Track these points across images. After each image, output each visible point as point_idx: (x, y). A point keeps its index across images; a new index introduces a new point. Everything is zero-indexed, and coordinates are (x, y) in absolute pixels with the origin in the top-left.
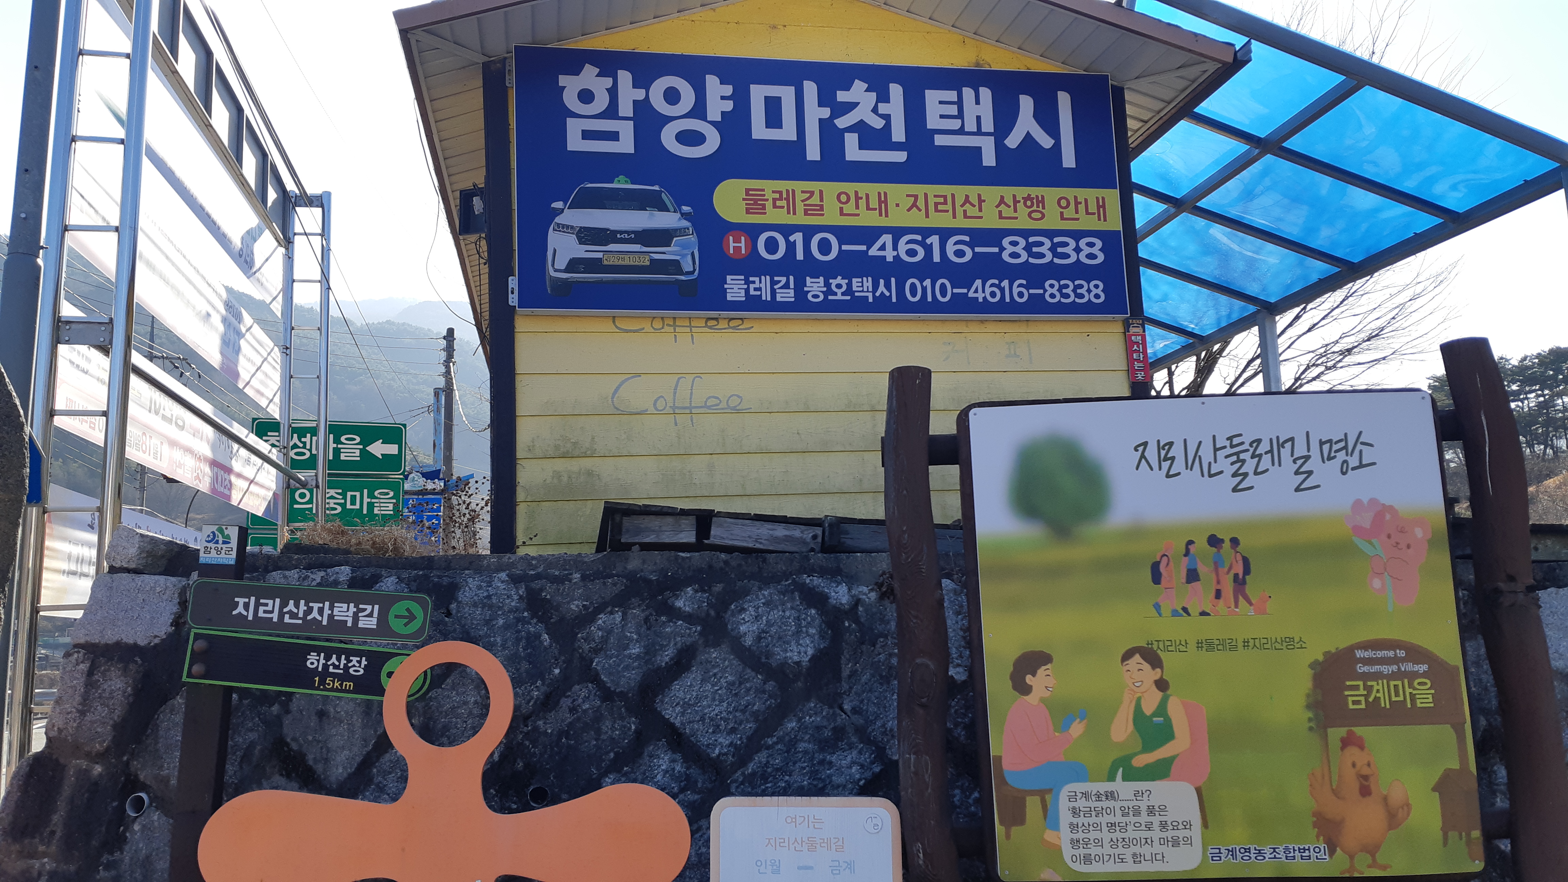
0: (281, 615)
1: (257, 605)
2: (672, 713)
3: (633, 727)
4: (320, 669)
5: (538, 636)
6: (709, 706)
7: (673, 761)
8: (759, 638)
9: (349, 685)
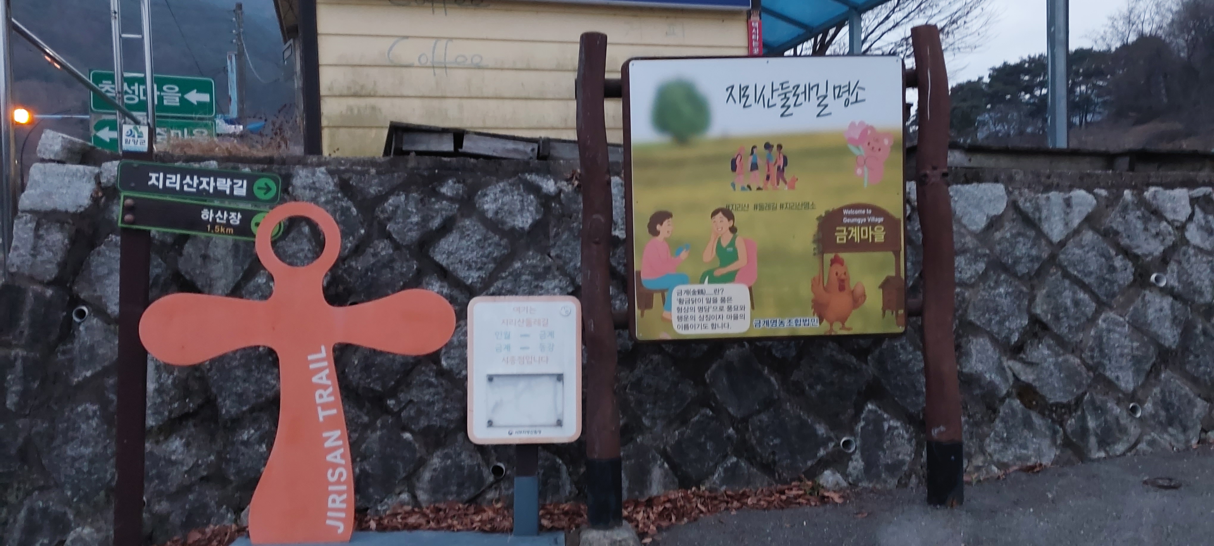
0: (182, 186)
1: (165, 179)
2: (440, 258)
3: (415, 267)
4: (211, 220)
5: (348, 209)
6: (465, 254)
7: (441, 287)
8: (496, 213)
9: (231, 230)
